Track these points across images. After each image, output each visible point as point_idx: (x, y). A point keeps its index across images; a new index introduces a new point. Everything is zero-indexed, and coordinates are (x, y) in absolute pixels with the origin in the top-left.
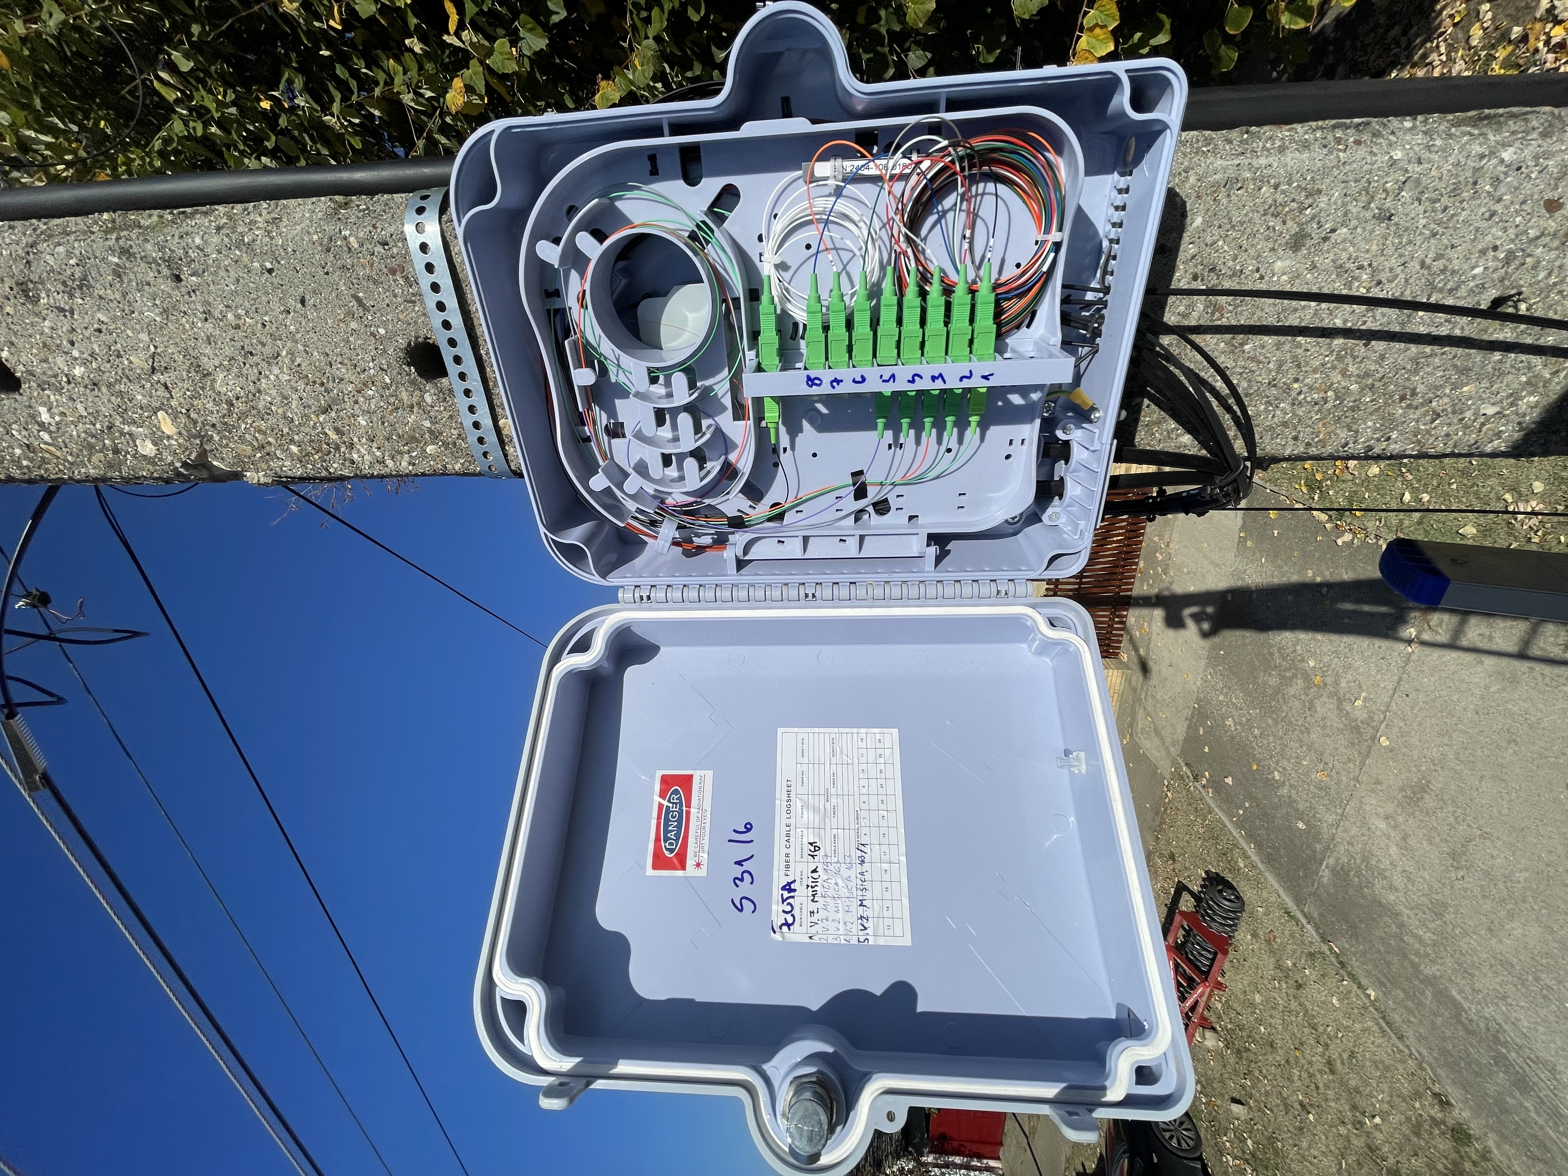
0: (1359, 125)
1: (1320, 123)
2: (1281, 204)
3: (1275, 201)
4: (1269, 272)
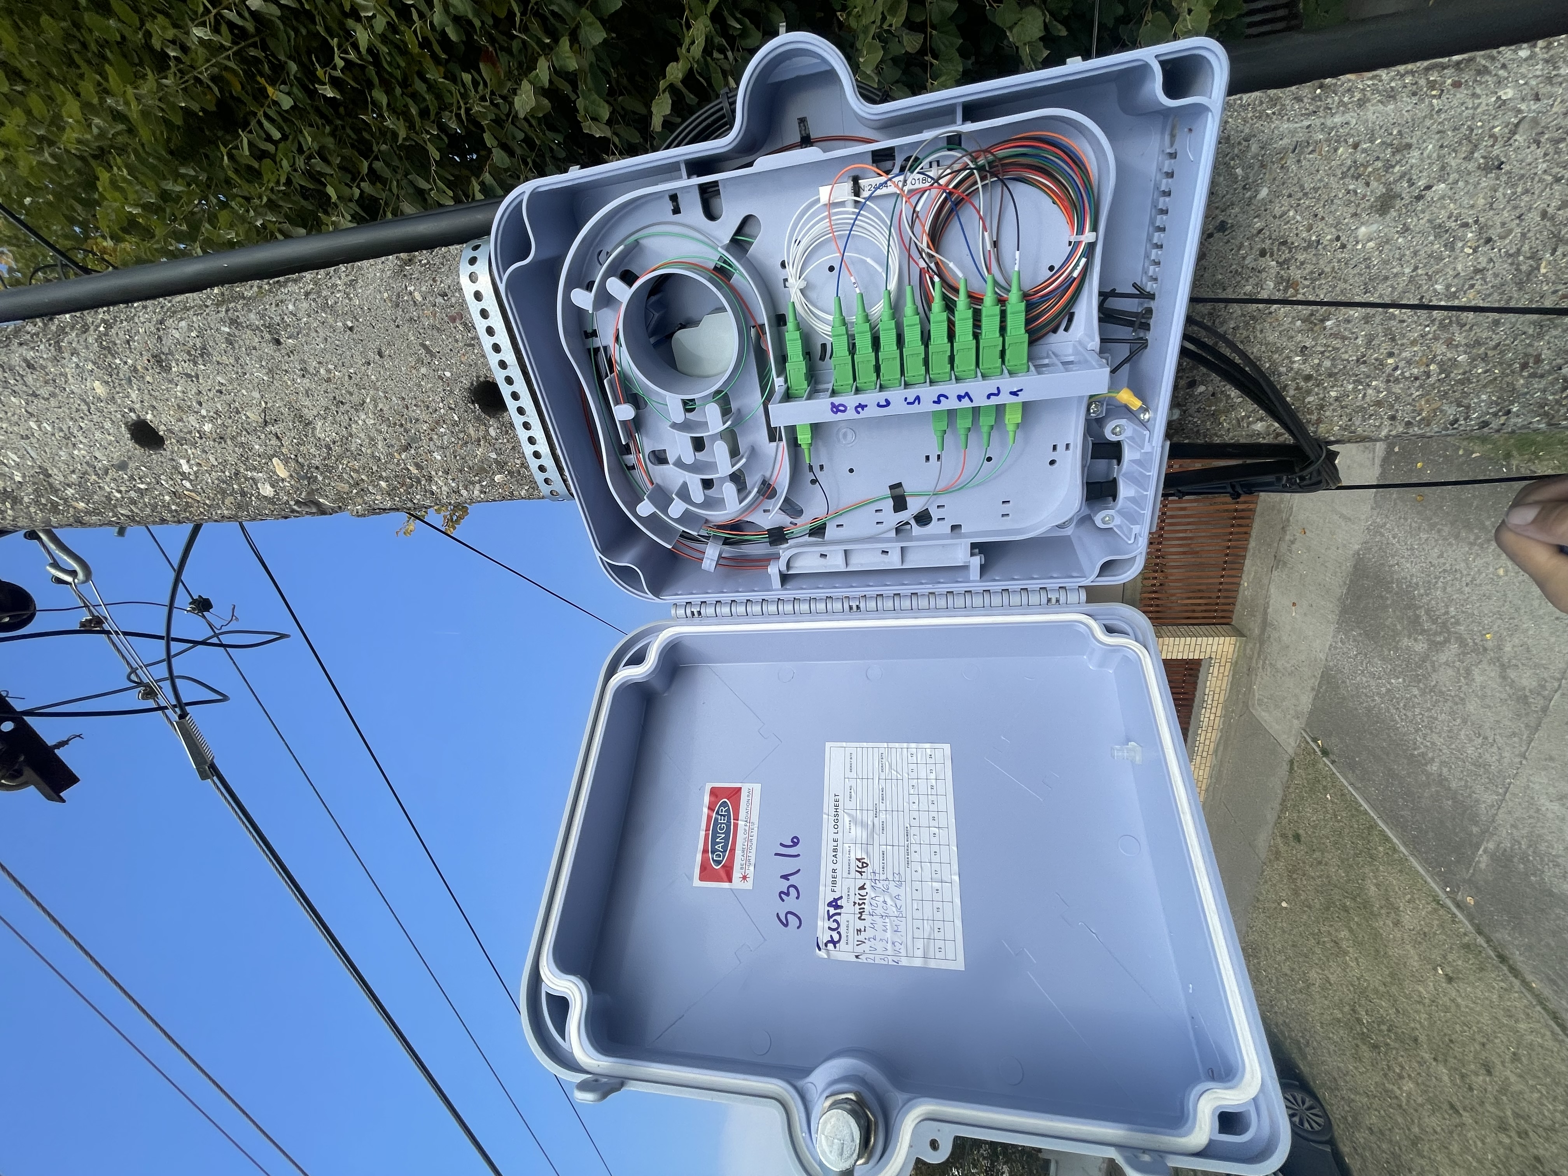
0: (1458, 63)
1: (1410, 66)
2: (1362, 165)
3: (1355, 162)
4: (1351, 239)
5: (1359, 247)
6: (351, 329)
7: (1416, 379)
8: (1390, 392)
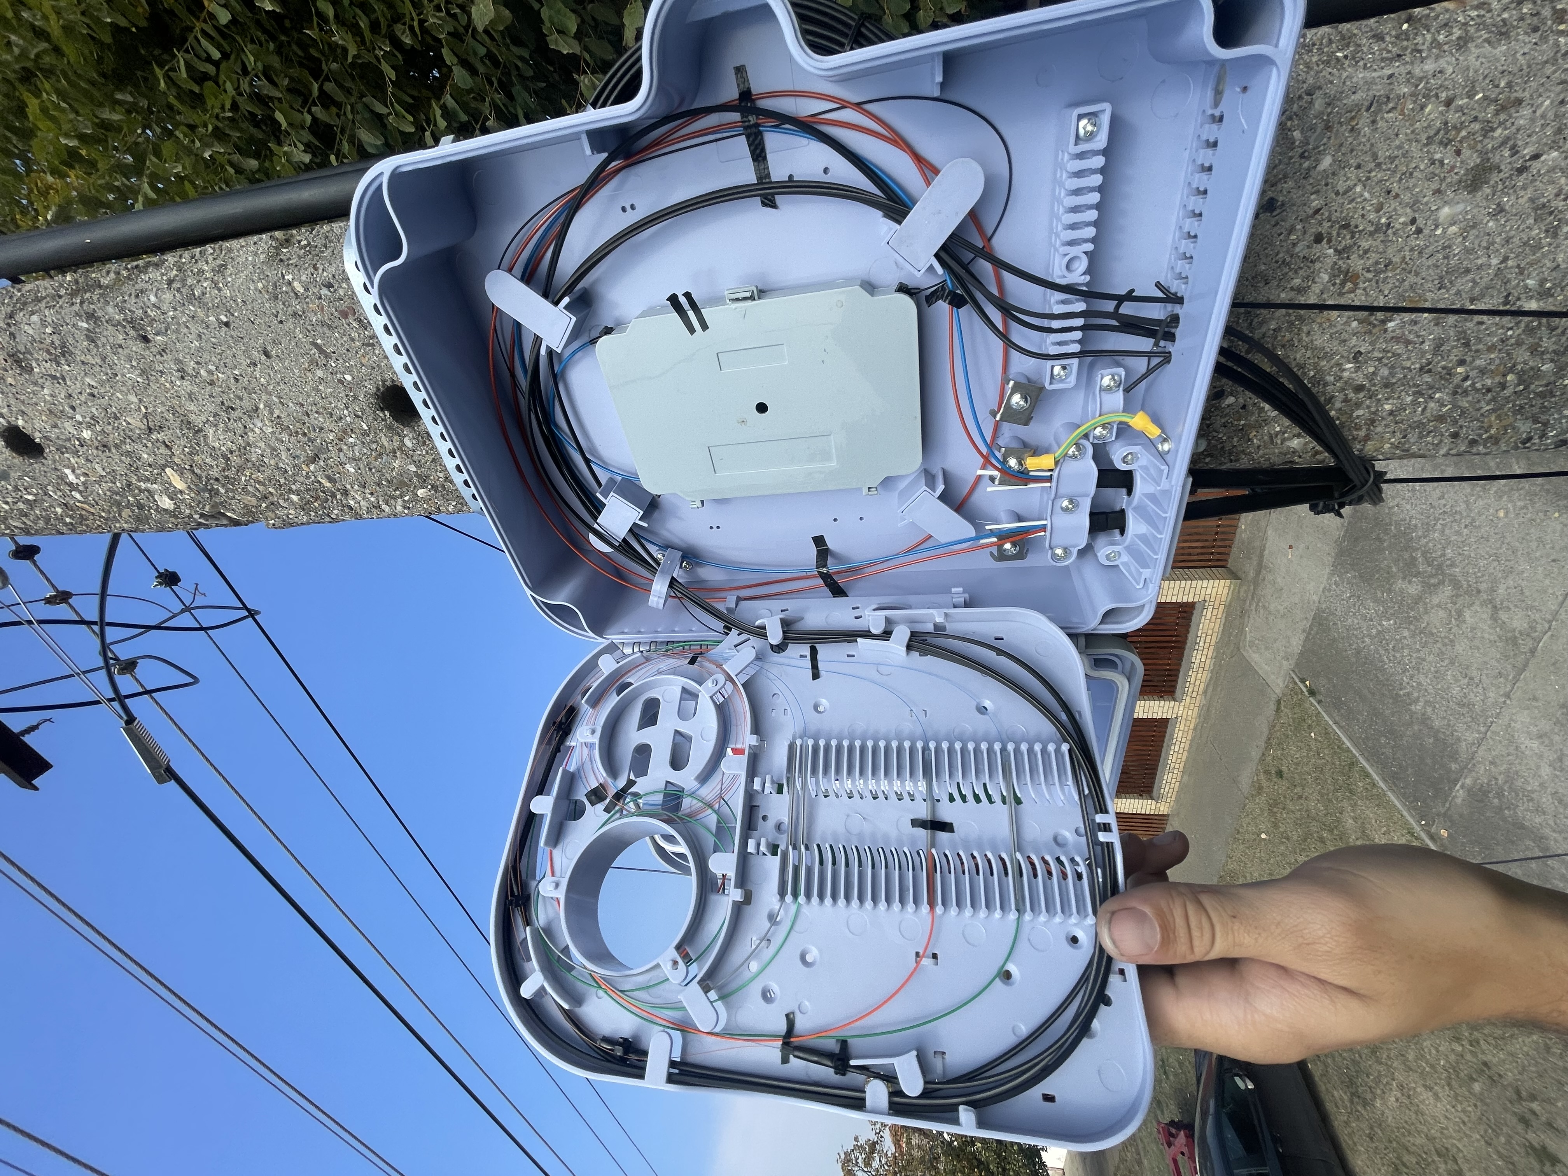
2: (1455, 127)
3: (1446, 123)
4: (1429, 222)
5: (1439, 232)
6: (227, 324)
7: (1489, 390)
8: (1455, 406)
